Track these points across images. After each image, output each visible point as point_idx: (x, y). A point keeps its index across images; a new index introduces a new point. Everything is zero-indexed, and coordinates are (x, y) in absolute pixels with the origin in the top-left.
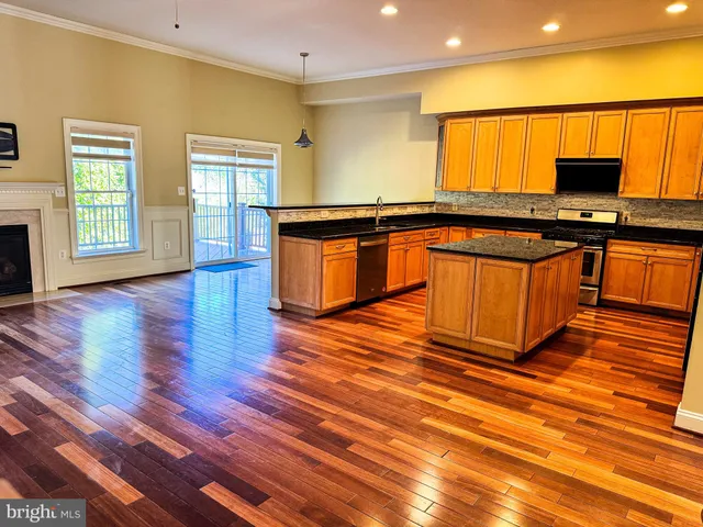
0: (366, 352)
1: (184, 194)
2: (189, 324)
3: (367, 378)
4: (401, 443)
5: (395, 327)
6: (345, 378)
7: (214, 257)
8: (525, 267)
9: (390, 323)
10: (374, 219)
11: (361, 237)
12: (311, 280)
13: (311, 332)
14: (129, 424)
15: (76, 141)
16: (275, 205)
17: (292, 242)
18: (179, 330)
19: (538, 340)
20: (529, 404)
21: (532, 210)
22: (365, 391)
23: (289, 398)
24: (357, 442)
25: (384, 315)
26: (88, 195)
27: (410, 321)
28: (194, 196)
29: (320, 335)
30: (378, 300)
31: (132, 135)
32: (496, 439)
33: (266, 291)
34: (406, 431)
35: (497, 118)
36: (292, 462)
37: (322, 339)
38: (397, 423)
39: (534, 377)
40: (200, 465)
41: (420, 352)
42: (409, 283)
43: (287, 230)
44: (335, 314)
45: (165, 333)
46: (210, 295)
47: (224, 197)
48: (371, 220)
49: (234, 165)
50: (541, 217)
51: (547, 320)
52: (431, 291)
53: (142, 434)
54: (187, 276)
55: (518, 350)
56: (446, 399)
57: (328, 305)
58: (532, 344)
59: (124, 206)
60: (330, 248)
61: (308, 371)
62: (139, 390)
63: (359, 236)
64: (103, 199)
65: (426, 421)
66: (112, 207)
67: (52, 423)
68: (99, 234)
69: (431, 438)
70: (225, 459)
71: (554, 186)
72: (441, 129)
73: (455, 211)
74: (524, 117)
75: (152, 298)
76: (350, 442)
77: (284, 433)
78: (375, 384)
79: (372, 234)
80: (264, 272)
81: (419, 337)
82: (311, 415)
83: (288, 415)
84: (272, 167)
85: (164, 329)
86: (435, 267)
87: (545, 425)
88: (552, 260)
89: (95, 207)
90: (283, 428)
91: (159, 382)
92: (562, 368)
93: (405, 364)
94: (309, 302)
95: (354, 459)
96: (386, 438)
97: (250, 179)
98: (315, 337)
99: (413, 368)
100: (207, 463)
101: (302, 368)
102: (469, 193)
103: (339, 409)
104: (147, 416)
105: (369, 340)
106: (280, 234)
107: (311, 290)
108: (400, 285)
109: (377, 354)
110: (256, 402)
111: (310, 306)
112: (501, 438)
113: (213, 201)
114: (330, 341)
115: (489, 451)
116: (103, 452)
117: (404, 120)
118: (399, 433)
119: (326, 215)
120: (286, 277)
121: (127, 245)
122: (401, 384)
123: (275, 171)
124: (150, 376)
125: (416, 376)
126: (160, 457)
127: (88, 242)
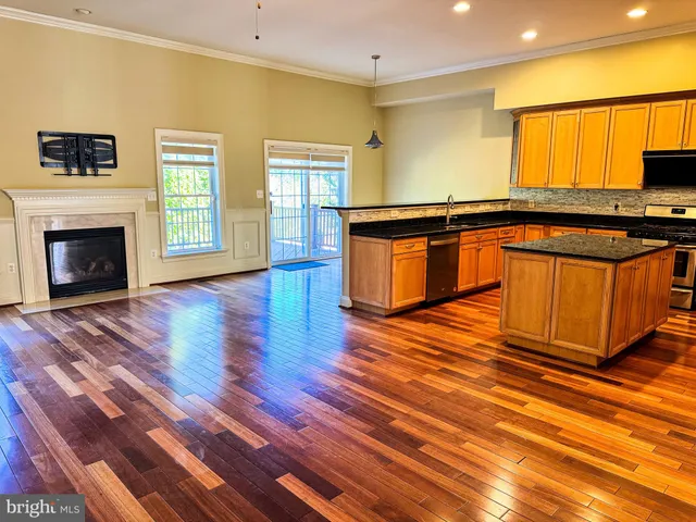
0: (437, 353)
1: (262, 197)
2: (266, 319)
3: (438, 380)
4: (474, 446)
5: (468, 328)
6: (416, 378)
7: (290, 256)
8: (609, 267)
9: (462, 323)
10: (445, 217)
11: (432, 237)
12: (381, 279)
13: (380, 330)
14: (211, 413)
15: (166, 149)
16: (346, 206)
17: (362, 241)
18: (257, 325)
19: (622, 346)
20: (614, 413)
21: (617, 207)
22: (436, 392)
23: (360, 395)
24: (430, 443)
25: (455, 315)
26: (175, 199)
27: (483, 323)
28: (271, 199)
29: (390, 334)
30: (449, 299)
31: (215, 142)
32: (577, 448)
33: (337, 289)
34: (480, 435)
35: (577, 111)
36: (363, 457)
37: (392, 338)
38: (470, 427)
39: (618, 384)
40: (276, 456)
41: (493, 354)
42: (482, 283)
43: (357, 229)
44: (405, 313)
45: (244, 328)
46: (285, 290)
47: (299, 199)
48: (443, 219)
49: (308, 168)
50: (626, 214)
51: (634, 324)
52: (506, 292)
53: (224, 424)
54: (264, 274)
55: (602, 355)
56: (523, 404)
57: (398, 304)
58: (617, 349)
59: (208, 209)
60: (400, 247)
61: (379, 369)
62: (220, 381)
63: (428, 235)
64: (189, 202)
65: (501, 425)
66: (198, 209)
67: (144, 409)
68: (186, 235)
69: (506, 443)
70: (301, 452)
71: (640, 181)
72: (516, 125)
73: (531, 208)
74: (607, 108)
75: (233, 295)
76: (420, 443)
77: (356, 429)
78: (446, 385)
79: (443, 233)
80: (335, 270)
82: (383, 414)
83: (360, 412)
84: (343, 169)
85: (243, 325)
86: (510, 267)
87: (632, 435)
88: (639, 260)
89: (182, 210)
90: (354, 424)
91: (239, 374)
92: (651, 376)
93: (478, 366)
94: (379, 301)
95: (426, 460)
96: (458, 440)
97: (322, 181)
98: (386, 336)
99: (487, 371)
100: (282, 454)
101: (372, 366)
102: (546, 189)
103: (409, 409)
104: (227, 407)
105: (439, 341)
106: (351, 234)
107: (380, 288)
108: (471, 285)
109: (449, 355)
110: (327, 397)
111: (379, 305)
112: (582, 447)
113: (288, 203)
114: (399, 340)
115: (569, 460)
116: (188, 438)
117: (477, 116)
118: (472, 437)
119: (396, 215)
120: (356, 275)
121: (211, 245)
122: (473, 386)
123: (346, 172)
124: (230, 369)
125: (492, 380)
126: (239, 446)
127: (175, 242)
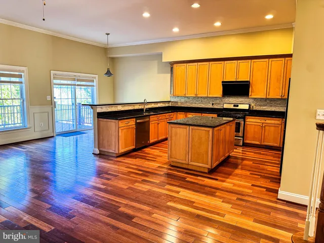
0: (141, 172)
1: (50, 99)
2: (54, 163)
3: (141, 185)
4: (158, 215)
5: (155, 159)
6: (131, 186)
7: (66, 129)
8: (211, 130)
9: (152, 158)
11: (137, 118)
12: (114, 139)
13: (114, 164)
16: (95, 104)
17: (104, 121)
18: (48, 166)
19: (217, 163)
20: (215, 193)
21: (213, 104)
22: (140, 192)
23: (103, 197)
24: (137, 217)
25: (149, 154)
26: (1, 100)
27: (161, 156)
28: (55, 100)
29: (118, 165)
30: (146, 147)
31: (23, 72)
32: (201, 210)
33: (92, 145)
34: (160, 210)
35: (196, 64)
37: (119, 167)
38: (156, 206)
39: (217, 180)
40: (58, 235)
41: (165, 170)
42: (160, 138)
43: (101, 115)
44: (126, 154)
45: (40, 168)
46: (64, 148)
47: (70, 100)
48: (142, 110)
49: (75, 85)
50: (216, 107)
51: (221, 153)
52: (170, 142)
53: (28, 220)
54: (52, 139)
55: (210, 167)
56: (178, 192)
57: (122, 150)
58: (215, 165)
59: (19, 106)
60: (123, 124)
61: (112, 183)
63: (136, 118)
64: (8, 103)
65: (169, 204)
66: (14, 106)
68: (7, 120)
69: (172, 212)
70: (72, 230)
71: (221, 94)
72: (172, 68)
73: (179, 105)
74: (208, 63)
75: (34, 151)
76: (133, 217)
77: (101, 215)
78: (145, 187)
79: (142, 116)
80: (90, 136)
81: (165, 164)
82: (114, 205)
83: (103, 206)
84: (94, 86)
85: (40, 166)
86: (171, 131)
87: (223, 202)
88: (222, 126)
89: (4, 107)
90: (100, 212)
91: (37, 193)
92: (229, 175)
93: (159, 177)
94: (113, 150)
95: (135, 225)
96: (150, 213)
97: (83, 91)
98: (116, 166)
99: (163, 179)
100: (62, 233)
101: (109, 182)
102: (185, 97)
103: (127, 201)
104: (31, 211)
105: (142, 167)
106: (98, 118)
107: (113, 143)
108: (156, 140)
109: (146, 173)
110: (86, 200)
111: (113, 152)
112: (203, 210)
113: (65, 102)
114: (123, 168)
115: (198, 216)
117: (155, 65)
118: (156, 211)
119: (120, 108)
120: (101, 138)
121: (21, 125)
122: (157, 187)
124: (33, 191)
125: (164, 182)
127: (1, 124)
